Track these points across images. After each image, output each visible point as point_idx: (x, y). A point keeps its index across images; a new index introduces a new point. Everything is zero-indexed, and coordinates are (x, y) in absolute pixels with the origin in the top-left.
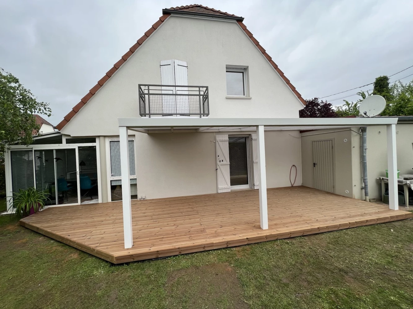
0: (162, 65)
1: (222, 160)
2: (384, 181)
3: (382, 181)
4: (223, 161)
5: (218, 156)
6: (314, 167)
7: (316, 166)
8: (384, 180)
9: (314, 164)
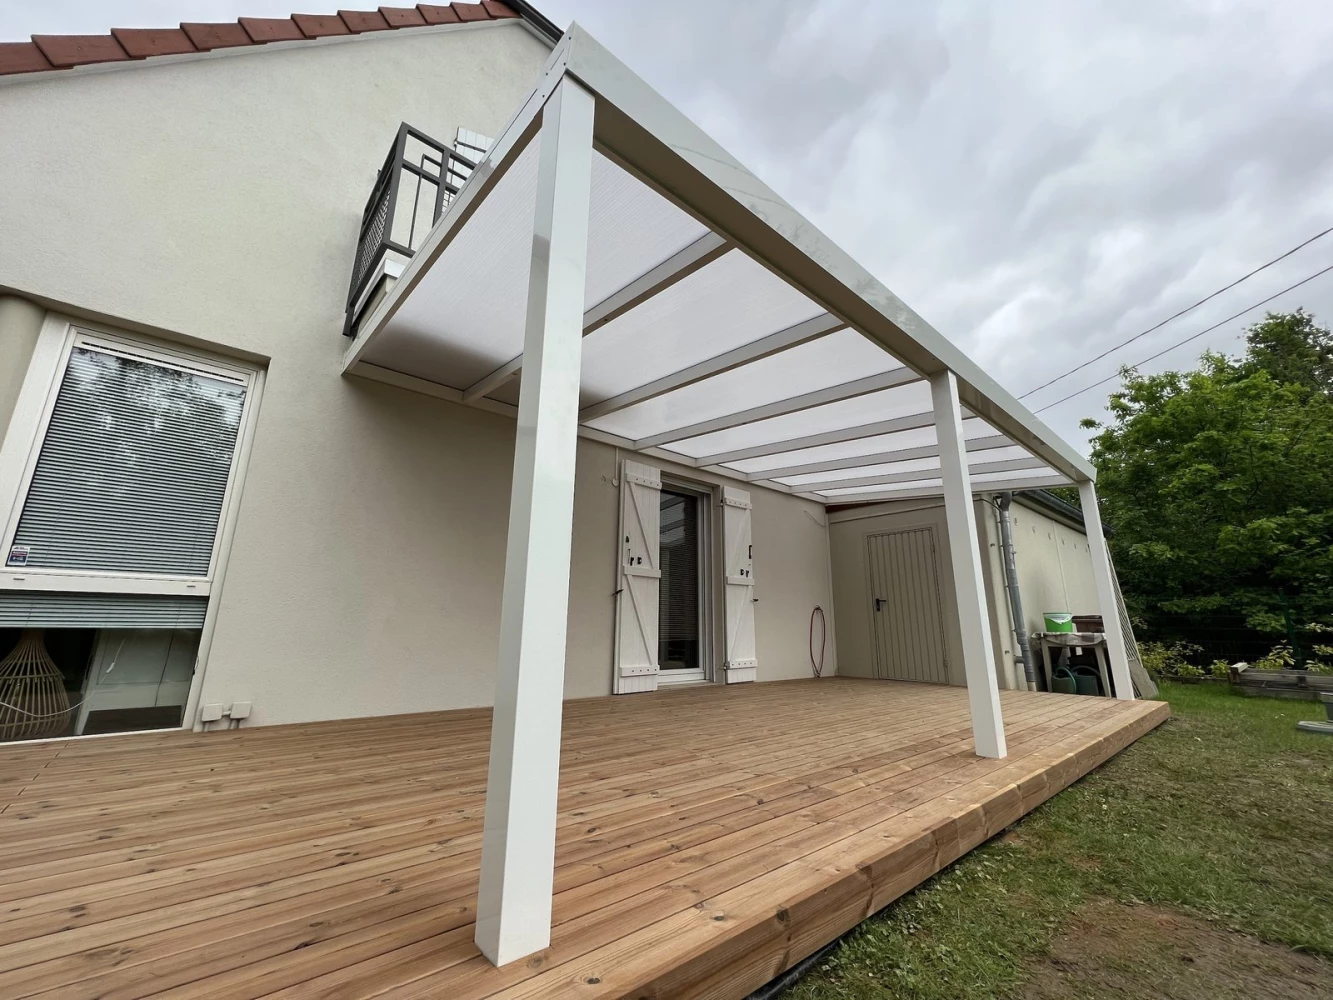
0: (462, 144)
1: (639, 559)
2: (1049, 641)
3: (1043, 642)
4: (639, 563)
5: (628, 540)
6: (878, 610)
7: (884, 607)
8: (1049, 639)
9: (878, 601)
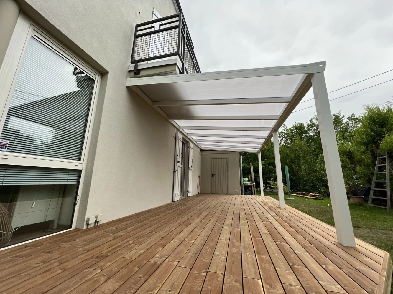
4: (179, 163)
5: (178, 156)
6: (213, 177)
9: (213, 175)
